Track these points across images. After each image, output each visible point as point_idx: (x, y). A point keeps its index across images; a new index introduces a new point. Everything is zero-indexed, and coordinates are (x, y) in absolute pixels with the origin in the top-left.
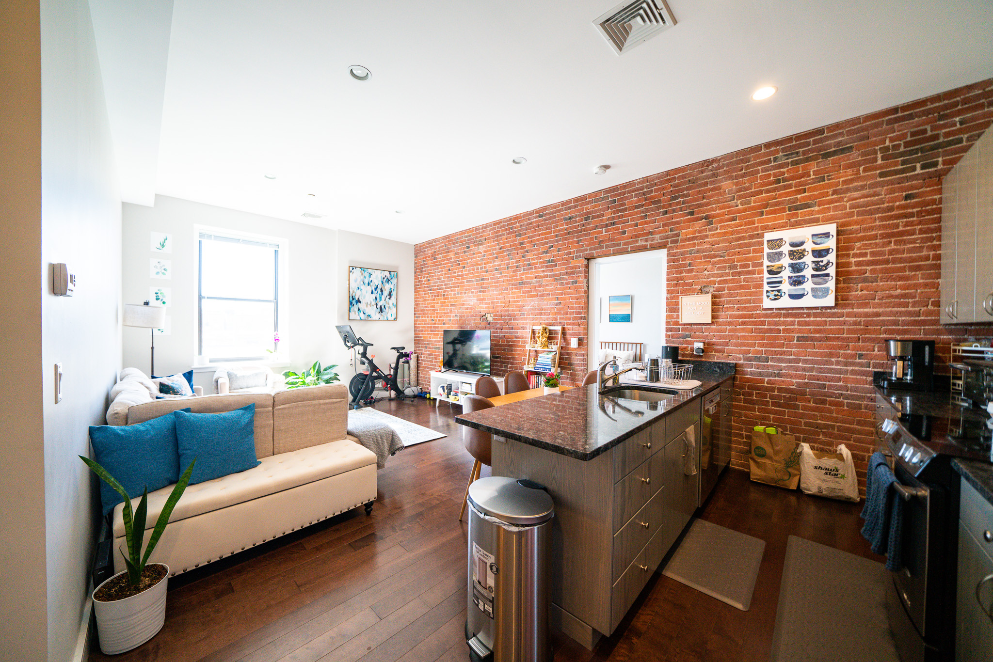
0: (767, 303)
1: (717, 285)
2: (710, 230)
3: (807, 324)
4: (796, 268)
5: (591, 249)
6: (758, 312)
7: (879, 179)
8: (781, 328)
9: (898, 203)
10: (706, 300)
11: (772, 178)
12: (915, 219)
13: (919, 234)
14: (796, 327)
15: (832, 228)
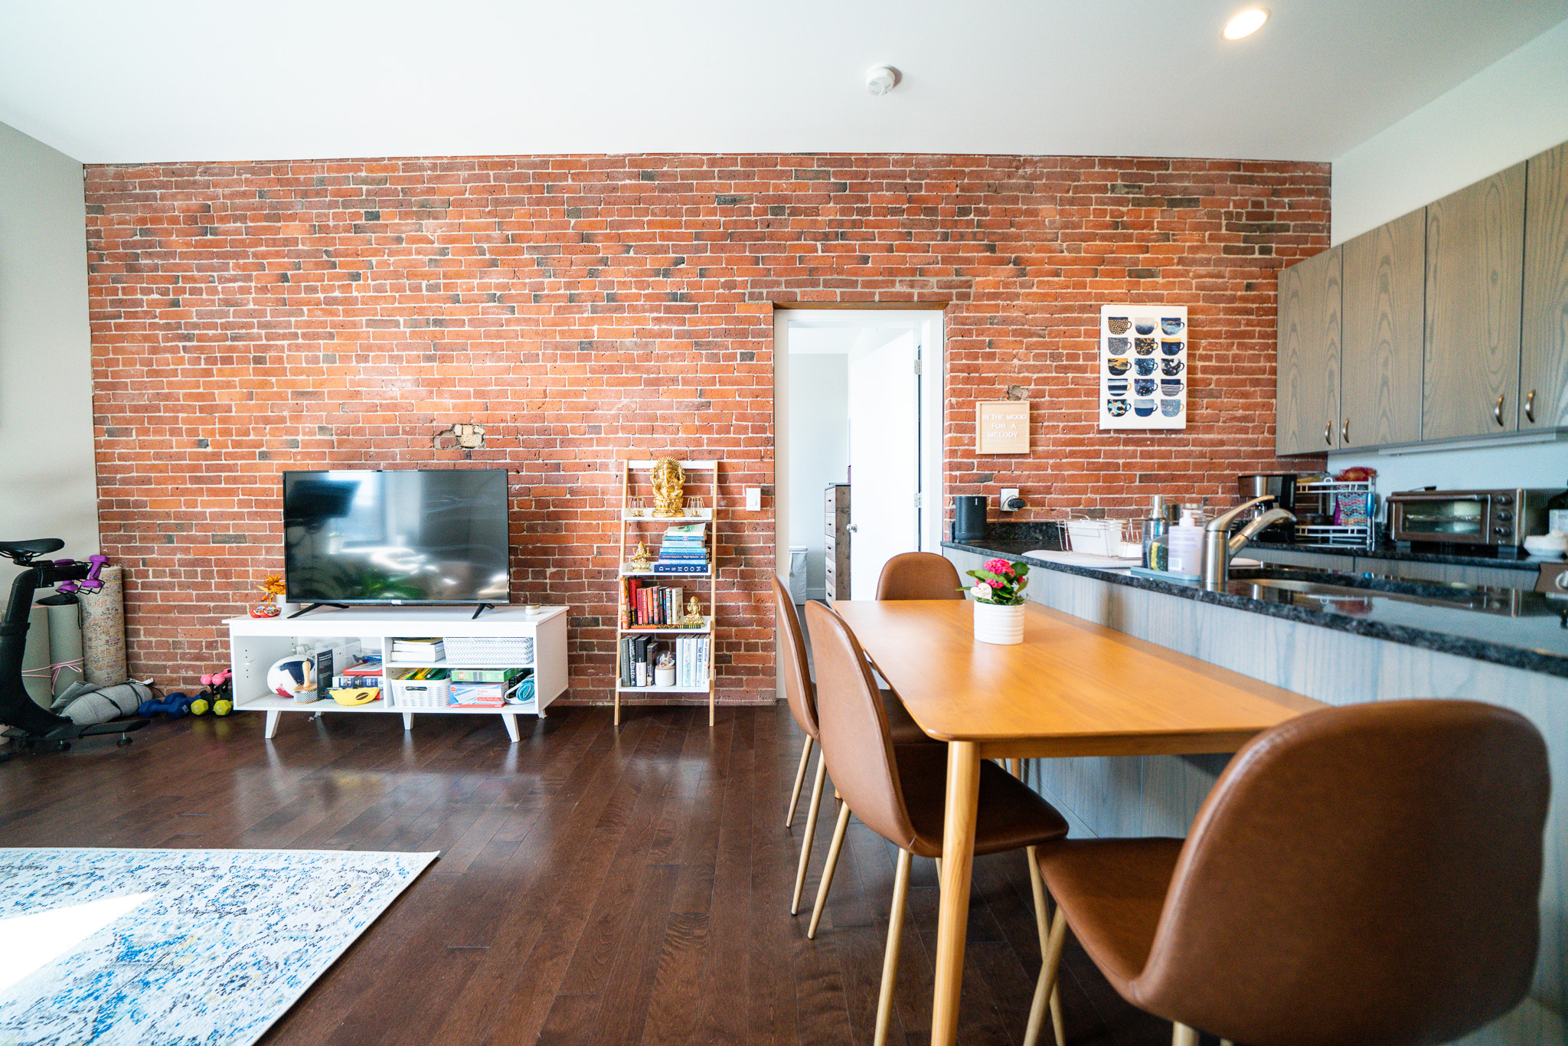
0: (1106, 421)
1: (1032, 386)
2: (1022, 285)
3: (1150, 455)
4: (1145, 367)
5: (788, 284)
6: (1091, 435)
7: (1223, 255)
8: (1121, 461)
9: (1239, 293)
10: (1019, 412)
11: (1108, 218)
12: (1254, 317)
13: (1259, 338)
14: (1138, 460)
15: (1181, 312)
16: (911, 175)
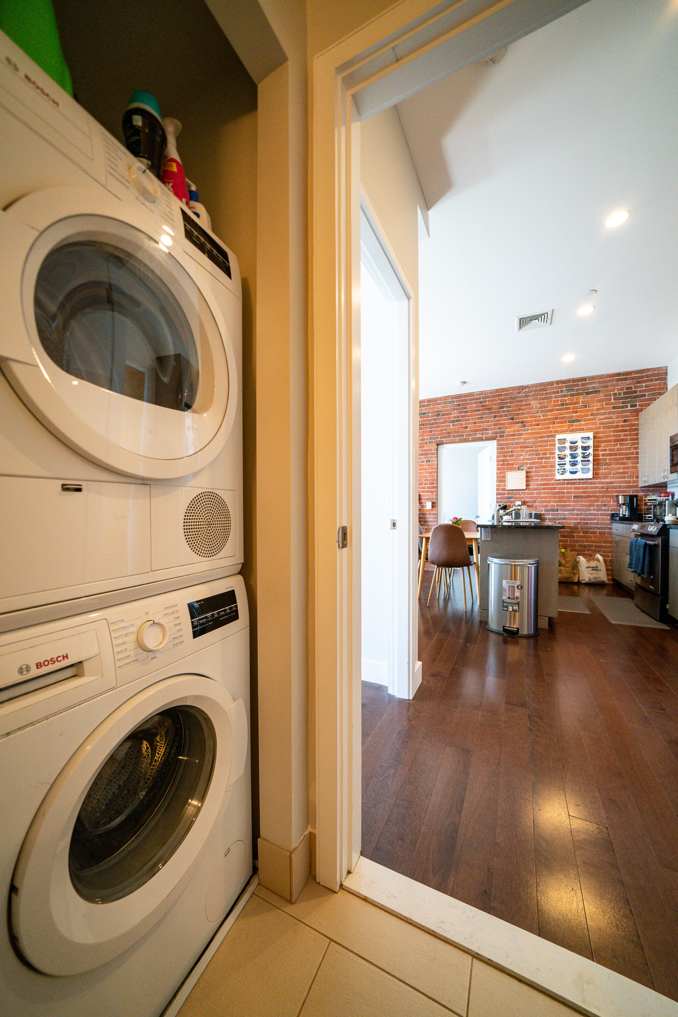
0: (558, 477)
1: (528, 465)
2: (524, 430)
3: (578, 488)
4: (573, 456)
5: (441, 438)
6: (552, 482)
7: (612, 410)
8: (565, 491)
9: (620, 424)
10: (522, 475)
11: (559, 403)
12: (628, 433)
13: (630, 441)
14: (573, 490)
15: (591, 435)
16: (483, 398)
